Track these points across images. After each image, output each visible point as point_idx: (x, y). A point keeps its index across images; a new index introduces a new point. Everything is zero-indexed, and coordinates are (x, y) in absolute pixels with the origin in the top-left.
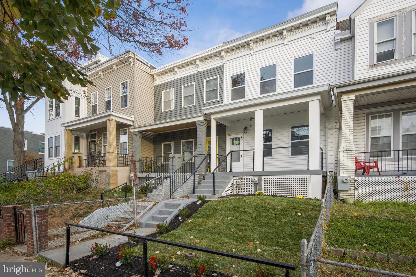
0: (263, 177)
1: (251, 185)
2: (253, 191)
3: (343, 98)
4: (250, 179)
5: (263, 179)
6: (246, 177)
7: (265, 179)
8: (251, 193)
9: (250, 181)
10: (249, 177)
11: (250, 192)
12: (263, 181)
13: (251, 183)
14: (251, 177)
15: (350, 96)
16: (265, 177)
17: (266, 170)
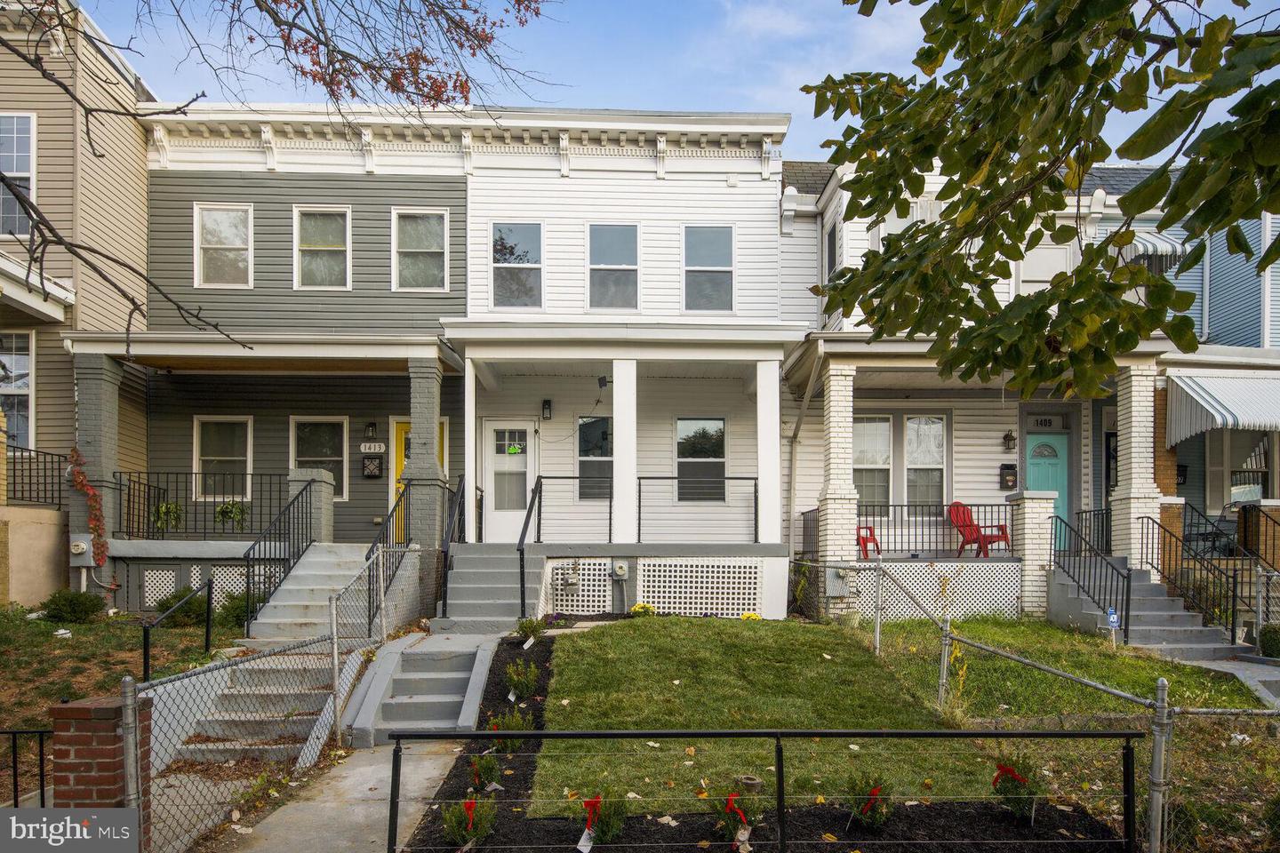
0: (641, 561)
1: (605, 586)
2: (609, 603)
3: (834, 367)
4: (602, 567)
5: (640, 567)
6: (587, 561)
7: (646, 568)
8: (601, 609)
9: (602, 573)
10: (598, 561)
11: (599, 606)
12: (640, 573)
13: (605, 580)
14: (603, 561)
15: (846, 367)
16: (647, 561)
17: (646, 540)
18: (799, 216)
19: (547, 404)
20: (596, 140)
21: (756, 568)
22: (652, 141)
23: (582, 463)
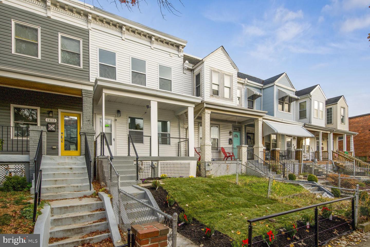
0: (160, 162)
1: (149, 169)
2: (150, 175)
3: (207, 111)
5: (159, 164)
7: (161, 164)
8: (148, 177)
9: (149, 165)
10: (147, 162)
11: (147, 176)
12: (159, 165)
13: (149, 168)
14: (149, 162)
15: (209, 111)
16: (162, 162)
17: (160, 155)
18: (188, 69)
19: (119, 112)
20: (134, 32)
21: (189, 163)
22: (150, 37)
23: (130, 132)
